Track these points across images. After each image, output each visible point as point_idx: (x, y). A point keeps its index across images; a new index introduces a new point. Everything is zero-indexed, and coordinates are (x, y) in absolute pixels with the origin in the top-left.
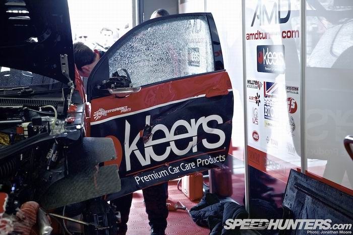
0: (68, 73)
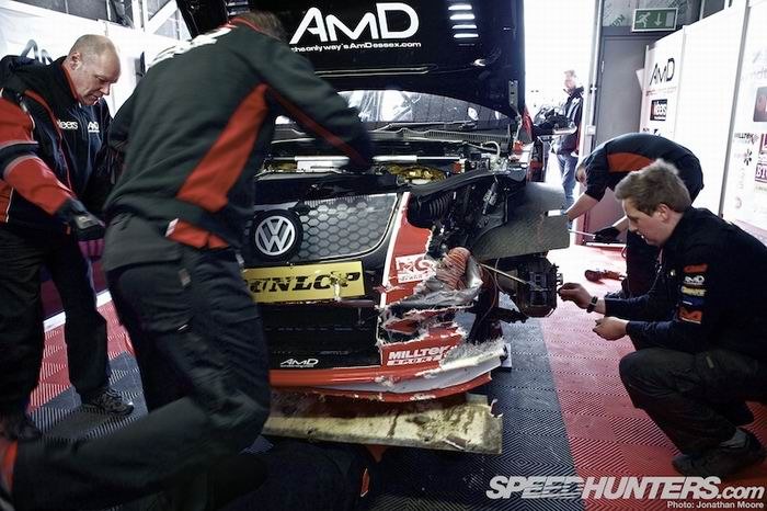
0: (516, 105)
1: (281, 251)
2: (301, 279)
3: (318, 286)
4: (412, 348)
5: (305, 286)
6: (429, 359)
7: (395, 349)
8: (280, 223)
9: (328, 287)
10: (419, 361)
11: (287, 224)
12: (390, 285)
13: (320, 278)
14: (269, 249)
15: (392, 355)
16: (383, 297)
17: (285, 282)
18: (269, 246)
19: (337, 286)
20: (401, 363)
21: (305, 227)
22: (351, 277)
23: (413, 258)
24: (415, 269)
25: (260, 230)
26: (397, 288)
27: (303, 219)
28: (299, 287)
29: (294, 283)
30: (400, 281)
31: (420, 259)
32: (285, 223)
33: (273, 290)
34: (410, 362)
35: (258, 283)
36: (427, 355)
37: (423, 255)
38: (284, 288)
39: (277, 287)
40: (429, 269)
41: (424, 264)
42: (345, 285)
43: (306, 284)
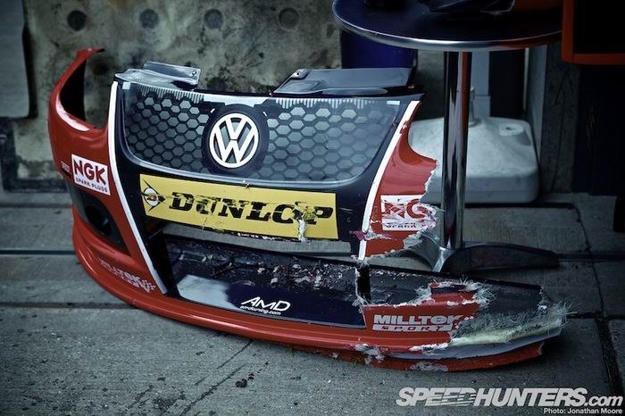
1: (239, 164)
2: (258, 206)
3: (277, 218)
4: (406, 313)
5: (262, 216)
6: (433, 329)
7: (383, 312)
8: (241, 125)
9: (290, 221)
10: (418, 329)
11: (250, 128)
12: (371, 231)
13: (281, 208)
14: (225, 157)
15: (377, 318)
16: (363, 245)
17: (238, 207)
18: (225, 154)
19: (302, 222)
20: (391, 328)
21: (272, 135)
22: (320, 212)
23: (406, 199)
24: (406, 214)
25: (216, 130)
26: (380, 236)
27: (272, 123)
28: (254, 216)
29: (248, 210)
30: (385, 228)
31: (414, 202)
32: (247, 125)
33: (223, 214)
34: (405, 329)
35: (206, 202)
36: (429, 323)
37: (419, 197)
38: (237, 213)
39: (228, 211)
40: (426, 218)
41: (420, 208)
42: (312, 222)
43: (263, 213)
